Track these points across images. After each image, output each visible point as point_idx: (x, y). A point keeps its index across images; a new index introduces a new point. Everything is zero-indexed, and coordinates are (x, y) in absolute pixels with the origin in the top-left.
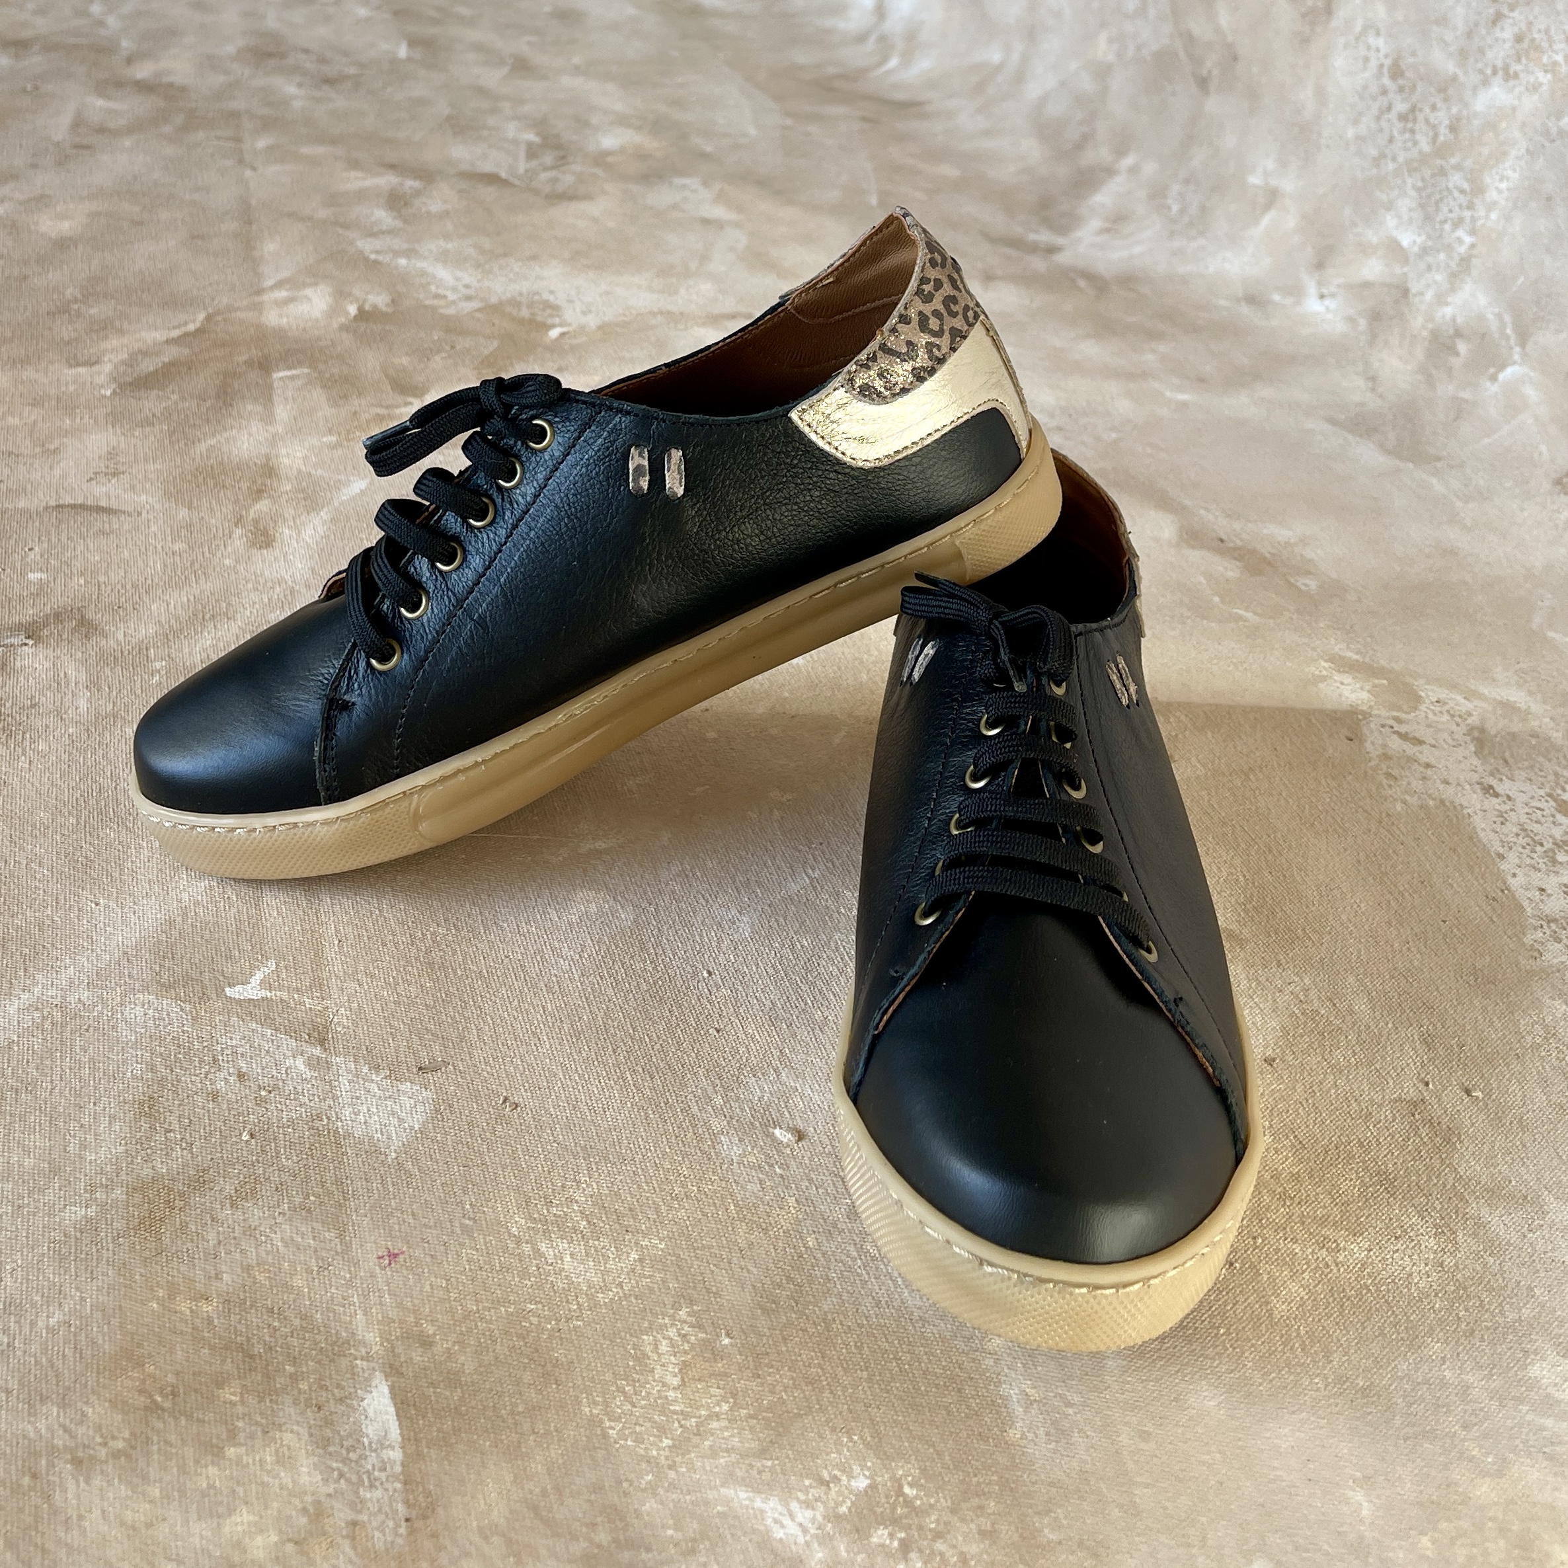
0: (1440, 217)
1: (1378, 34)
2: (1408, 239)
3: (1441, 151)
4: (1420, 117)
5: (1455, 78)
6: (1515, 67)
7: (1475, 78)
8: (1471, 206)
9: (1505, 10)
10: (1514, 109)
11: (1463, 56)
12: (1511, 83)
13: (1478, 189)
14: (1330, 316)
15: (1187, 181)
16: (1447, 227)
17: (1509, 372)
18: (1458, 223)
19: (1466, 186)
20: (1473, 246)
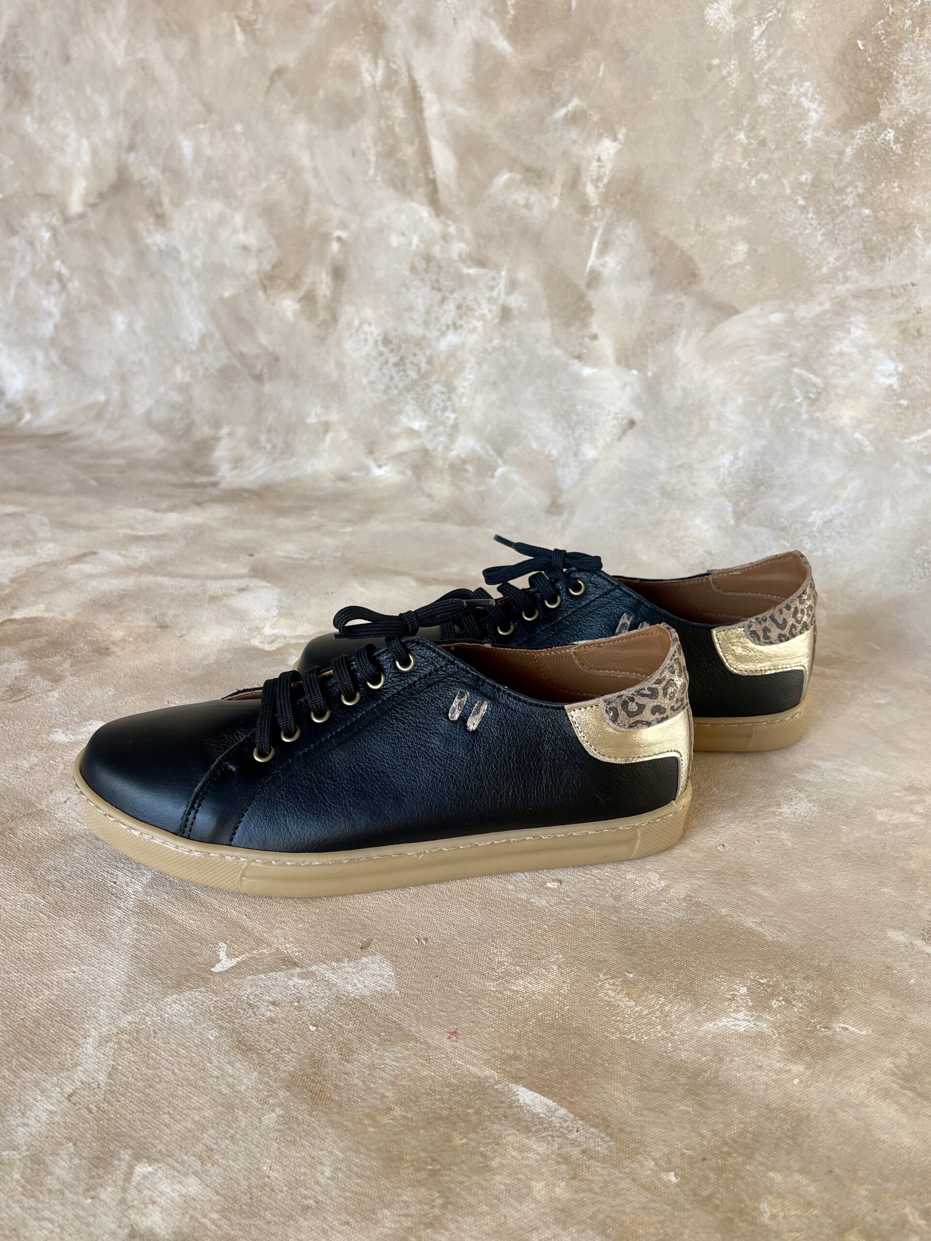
0: (433, 409)
1: (370, 324)
2: (418, 425)
3: (424, 376)
4: (408, 362)
5: (424, 337)
6: (459, 322)
7: (435, 334)
8: (449, 399)
9: (447, 294)
10: (464, 344)
11: (426, 324)
12: (459, 331)
13: (450, 389)
14: (389, 475)
15: (269, 431)
16: (439, 413)
17: (500, 471)
18: (445, 409)
19: (444, 390)
20: (456, 418)
